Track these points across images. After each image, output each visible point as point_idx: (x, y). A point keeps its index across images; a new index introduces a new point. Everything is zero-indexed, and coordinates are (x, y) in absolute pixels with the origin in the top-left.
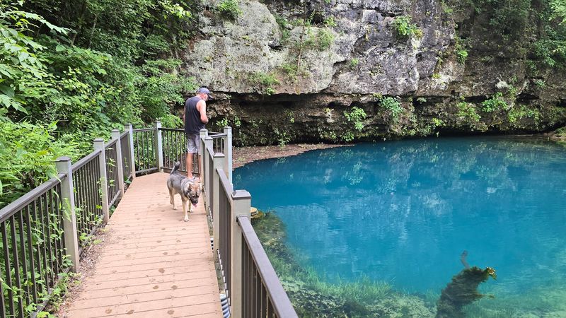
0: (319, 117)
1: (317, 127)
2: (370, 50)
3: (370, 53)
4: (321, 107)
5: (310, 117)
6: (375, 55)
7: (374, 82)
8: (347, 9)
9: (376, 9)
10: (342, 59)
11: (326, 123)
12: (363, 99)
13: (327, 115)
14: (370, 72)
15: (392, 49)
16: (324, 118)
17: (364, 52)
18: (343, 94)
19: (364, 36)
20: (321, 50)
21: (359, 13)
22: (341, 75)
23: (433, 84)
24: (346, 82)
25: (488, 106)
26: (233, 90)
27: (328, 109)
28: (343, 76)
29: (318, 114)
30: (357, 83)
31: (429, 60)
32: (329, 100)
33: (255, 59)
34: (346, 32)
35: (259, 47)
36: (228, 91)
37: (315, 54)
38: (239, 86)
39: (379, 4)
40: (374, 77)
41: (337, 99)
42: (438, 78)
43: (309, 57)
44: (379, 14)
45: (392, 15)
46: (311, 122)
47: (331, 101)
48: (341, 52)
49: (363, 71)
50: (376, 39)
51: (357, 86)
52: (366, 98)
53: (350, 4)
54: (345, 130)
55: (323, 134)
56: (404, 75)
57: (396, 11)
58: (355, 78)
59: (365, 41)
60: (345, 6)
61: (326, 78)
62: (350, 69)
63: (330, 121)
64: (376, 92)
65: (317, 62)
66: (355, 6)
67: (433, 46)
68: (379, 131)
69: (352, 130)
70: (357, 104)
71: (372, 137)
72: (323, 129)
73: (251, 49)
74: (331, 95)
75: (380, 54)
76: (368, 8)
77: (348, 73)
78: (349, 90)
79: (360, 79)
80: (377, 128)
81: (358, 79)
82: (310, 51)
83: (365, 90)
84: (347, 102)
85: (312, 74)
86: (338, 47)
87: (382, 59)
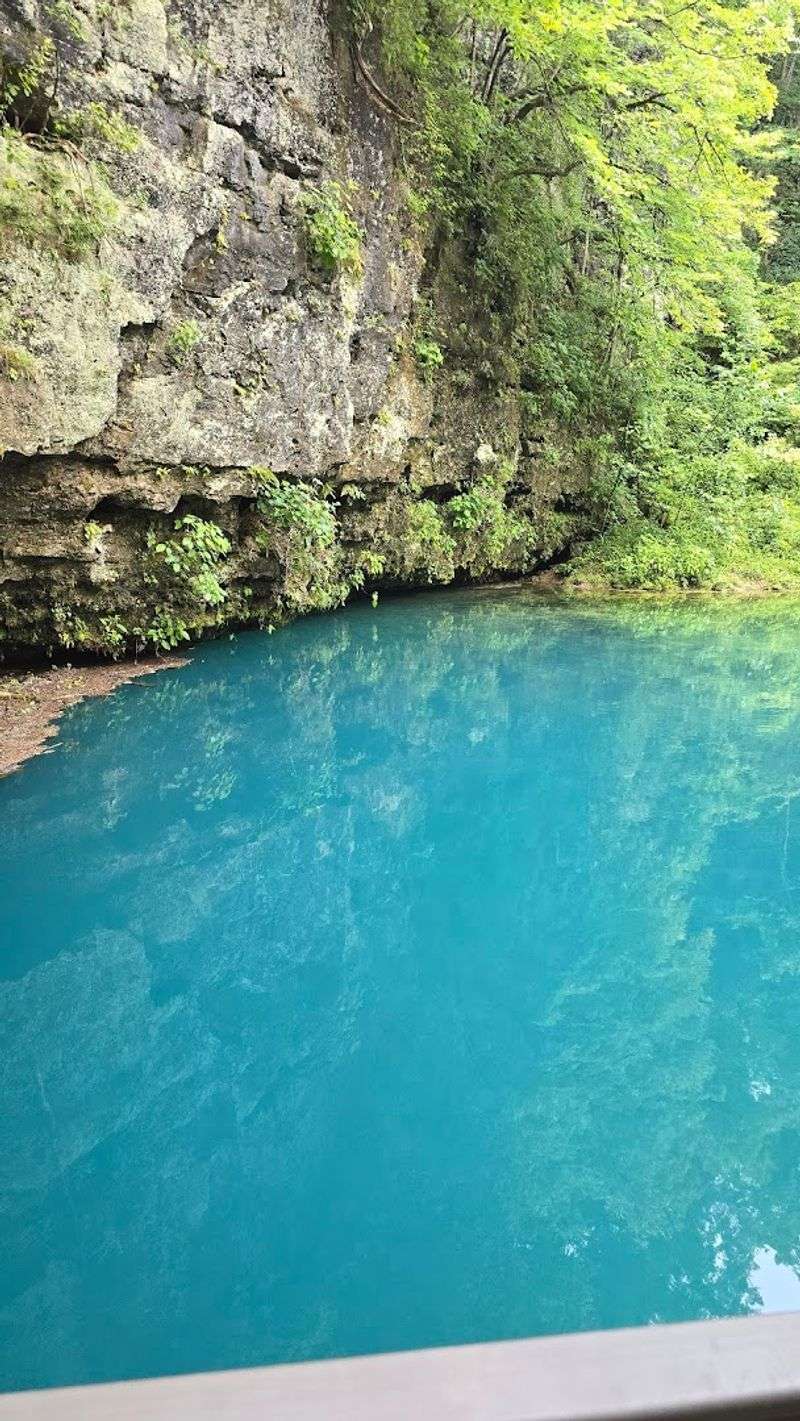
0: (60, 561)
1: (49, 604)
2: (231, 297)
3: (234, 307)
4: (67, 517)
5: (20, 561)
6: (248, 318)
7: (247, 424)
8: (147, 95)
9: (244, 128)
10: (146, 315)
11: (87, 586)
12: (216, 485)
13: (89, 551)
14: (232, 383)
15: (293, 304)
16: (75, 562)
17: (213, 301)
18: (150, 466)
19: (214, 233)
20: (72, 257)
21: (187, 131)
22: (138, 385)
23: (377, 444)
24: (157, 416)
25: (467, 513)
27: (93, 528)
28: (148, 390)
29: (53, 549)
30: (195, 422)
31: (375, 359)
32: (99, 486)
34: (153, 200)
37: (47, 272)
39: (255, 112)
40: (249, 405)
41: (128, 481)
42: (385, 423)
43: (21, 279)
44: (254, 156)
45: (293, 172)
46: (24, 584)
47: (106, 492)
48: (139, 281)
49: (215, 375)
50: (251, 256)
51: (196, 433)
52: (225, 482)
53: (159, 79)
54: (151, 606)
55: (72, 631)
56: (323, 407)
57: (304, 159)
58: (188, 400)
59: (215, 255)
60: (141, 79)
61: (95, 389)
62: (169, 363)
63: (100, 573)
64: (257, 460)
65: (56, 311)
66: (179, 93)
67: (386, 313)
68: (255, 601)
69: (176, 604)
70: (197, 505)
71: (234, 625)
72: (75, 609)
74: (106, 464)
75: (264, 314)
76: (218, 119)
77: (162, 378)
78: (172, 447)
79: (205, 405)
80: (248, 592)
81: (198, 407)
82: (22, 250)
83: (222, 454)
84: (162, 496)
85: (39, 363)
86: (129, 260)
87: (268, 334)
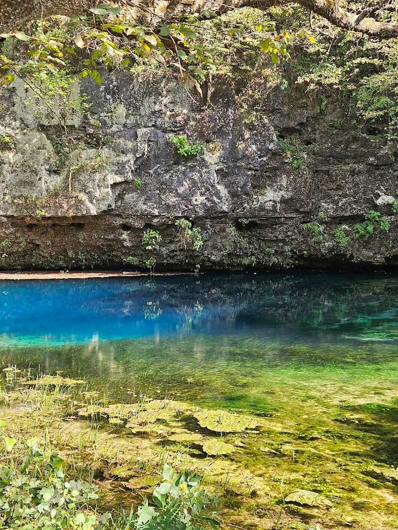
0: (114, 240)
1: (116, 251)
2: (154, 169)
3: (155, 172)
4: (114, 229)
5: (104, 239)
6: (159, 174)
8: (122, 129)
9: (153, 126)
10: (121, 179)
11: (124, 247)
12: (155, 220)
13: (123, 238)
15: (180, 167)
16: (119, 241)
17: (149, 171)
18: (131, 216)
19: (143, 155)
21: (136, 132)
22: (127, 196)
23: (255, 203)
24: (132, 203)
25: (360, 230)
26: (9, 213)
28: (128, 197)
29: (111, 237)
30: (145, 204)
31: (238, 175)
33: (31, 184)
34: (123, 152)
35: (35, 172)
36: (5, 214)
38: (14, 210)
39: (155, 121)
41: (127, 220)
42: (262, 195)
44: (159, 132)
45: (174, 131)
48: (119, 172)
50: (159, 157)
51: (144, 207)
52: (158, 220)
53: (124, 125)
56: (202, 194)
57: (175, 127)
58: (143, 198)
59: (147, 159)
60: (120, 126)
61: (104, 199)
62: (134, 190)
64: (168, 213)
66: (130, 126)
67: (238, 159)
70: (149, 226)
72: (123, 252)
73: (28, 174)
74: (120, 216)
75: (166, 172)
76: (145, 127)
77: (134, 193)
78: (137, 211)
79: (148, 199)
81: (145, 200)
83: (155, 212)
84: (138, 224)
86: (116, 168)
87: (167, 177)
